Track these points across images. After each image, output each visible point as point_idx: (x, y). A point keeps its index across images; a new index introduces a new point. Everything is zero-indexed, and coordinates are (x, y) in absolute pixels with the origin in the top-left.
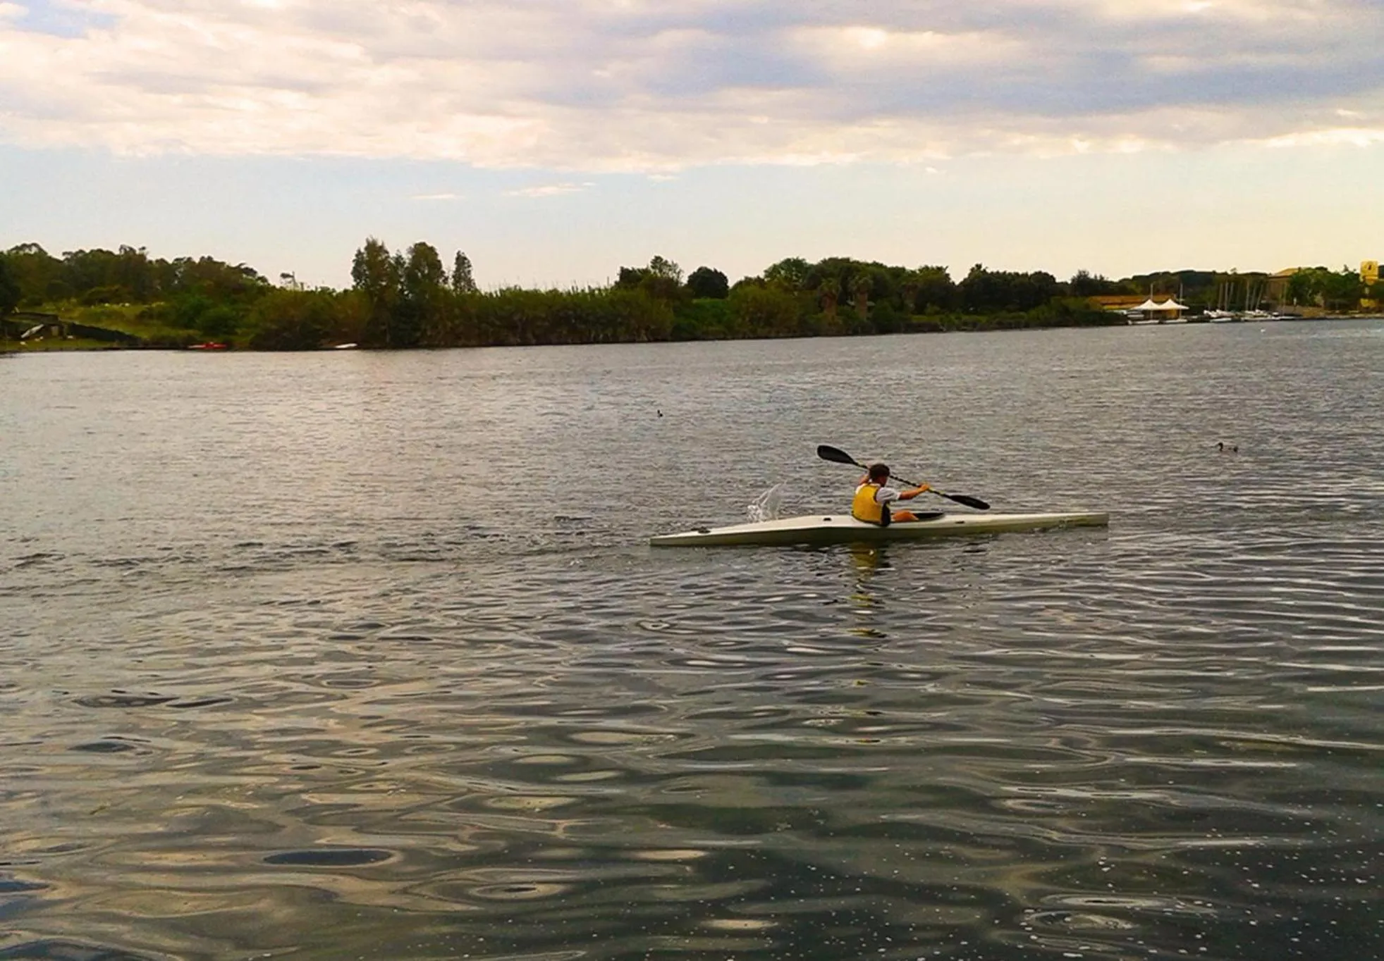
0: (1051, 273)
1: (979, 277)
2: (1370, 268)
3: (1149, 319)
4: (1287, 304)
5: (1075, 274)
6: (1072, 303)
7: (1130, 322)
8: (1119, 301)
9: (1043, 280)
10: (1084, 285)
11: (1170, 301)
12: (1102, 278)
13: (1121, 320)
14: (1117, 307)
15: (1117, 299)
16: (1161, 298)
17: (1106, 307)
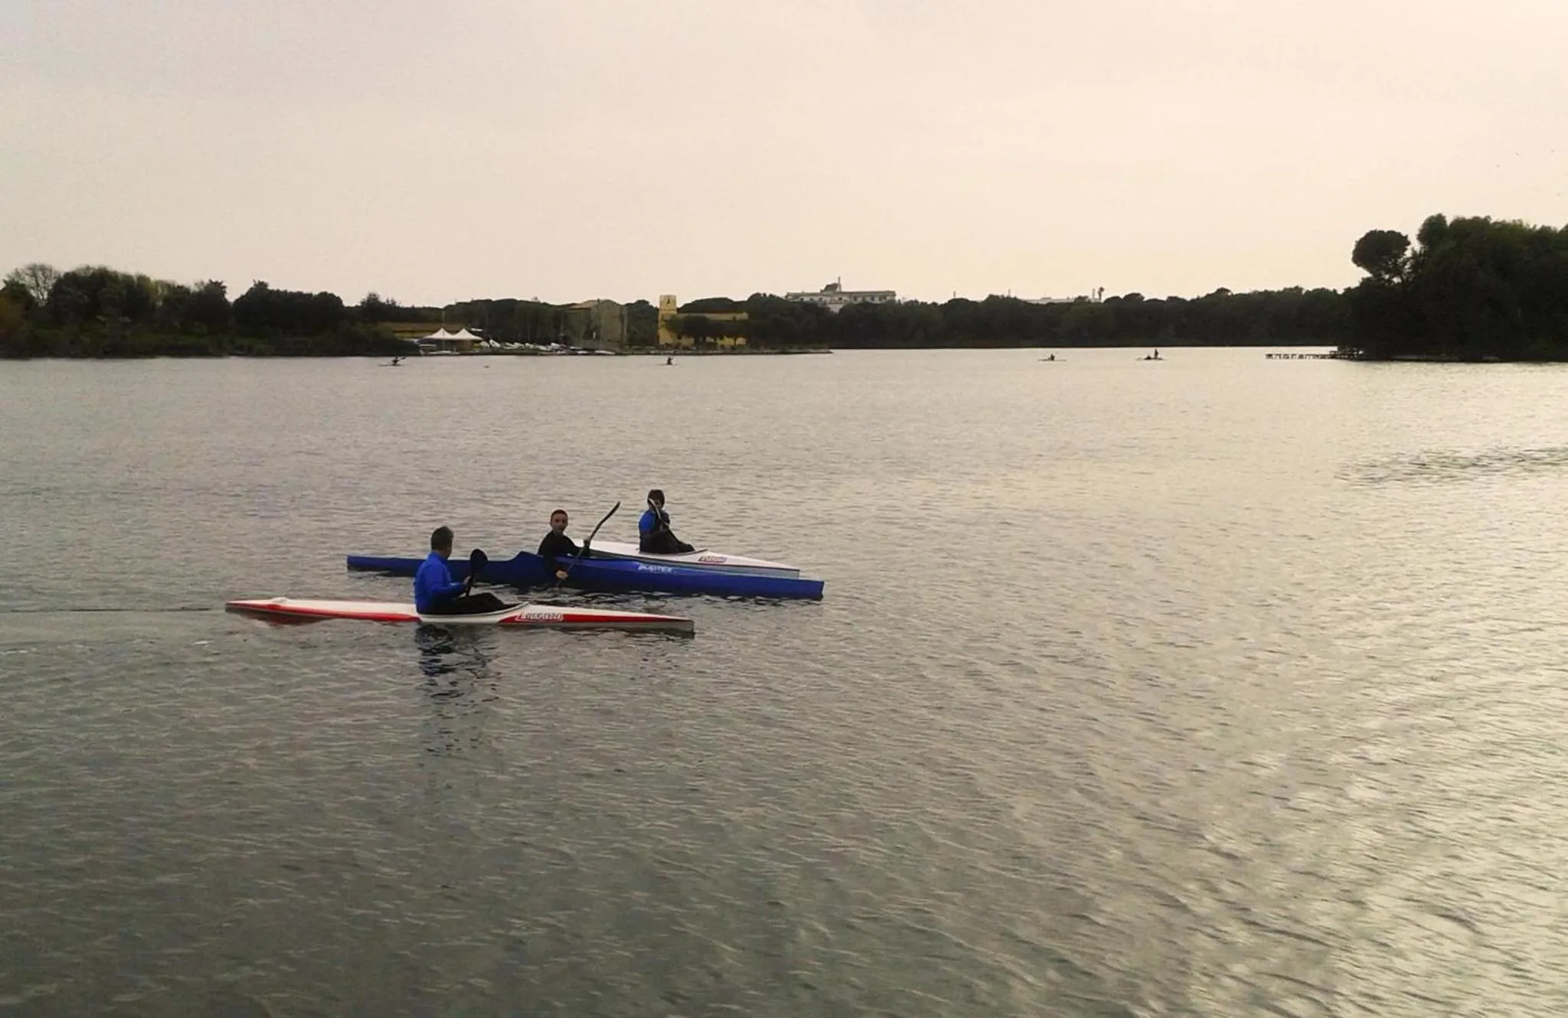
0: (337, 295)
1: (260, 295)
2: (669, 302)
3: (442, 350)
4: (585, 338)
5: (365, 297)
6: (361, 329)
7: (422, 352)
8: (410, 329)
9: (328, 302)
10: (374, 310)
11: (464, 331)
12: (394, 303)
13: (412, 351)
14: (409, 335)
15: (409, 326)
16: (454, 327)
17: (397, 335)
